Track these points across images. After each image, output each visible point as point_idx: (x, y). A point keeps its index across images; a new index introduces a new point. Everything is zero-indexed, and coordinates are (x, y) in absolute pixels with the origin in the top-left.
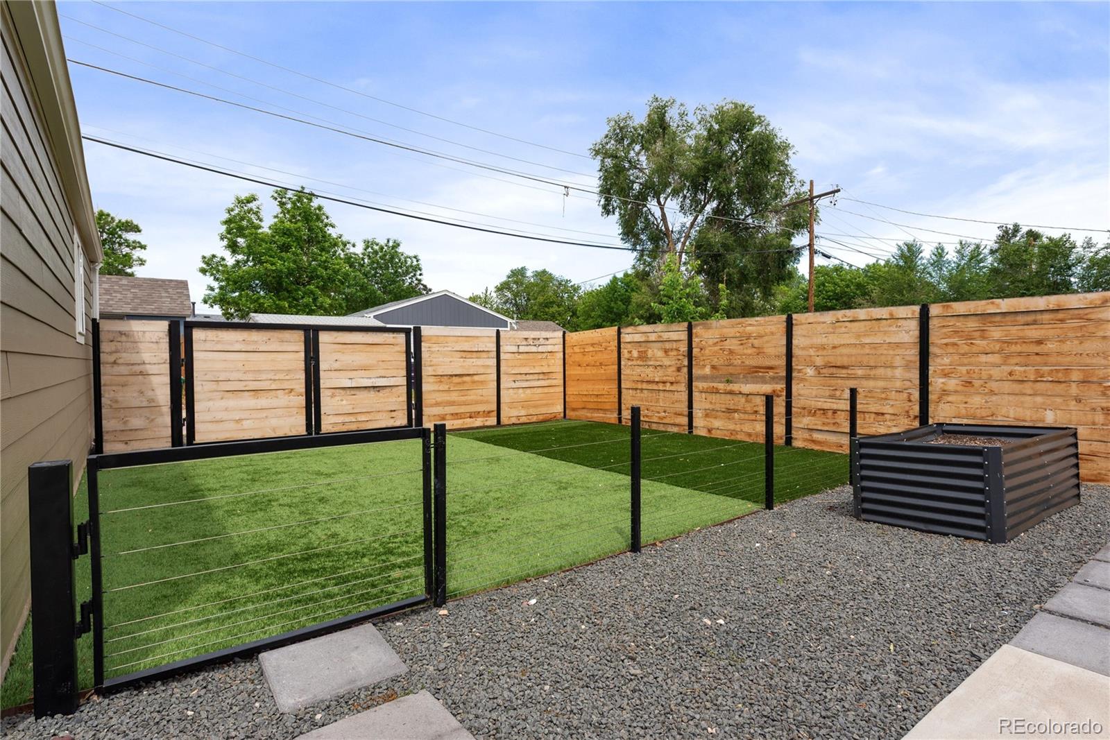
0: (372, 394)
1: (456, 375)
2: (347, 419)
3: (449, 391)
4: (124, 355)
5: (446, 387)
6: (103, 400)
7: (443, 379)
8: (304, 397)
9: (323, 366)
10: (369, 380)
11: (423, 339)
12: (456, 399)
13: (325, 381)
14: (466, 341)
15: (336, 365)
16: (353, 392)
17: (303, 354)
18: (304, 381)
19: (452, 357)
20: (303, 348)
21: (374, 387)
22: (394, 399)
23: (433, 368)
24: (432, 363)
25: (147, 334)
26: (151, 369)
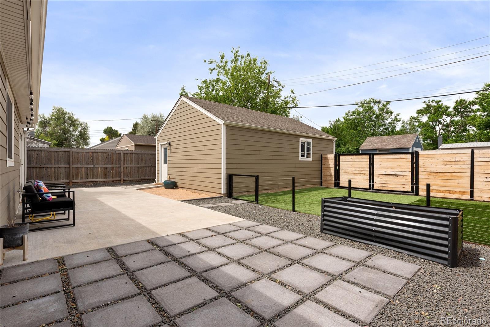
0: (395, 177)
1: (440, 172)
2: (384, 185)
3: (435, 179)
4: (326, 163)
5: (433, 177)
6: (323, 173)
7: (431, 174)
8: (368, 176)
9: (375, 166)
10: (393, 172)
11: (419, 156)
12: (440, 183)
13: (376, 171)
14: (447, 156)
15: (379, 166)
16: (387, 176)
17: (368, 163)
18: (368, 171)
19: (437, 164)
20: (368, 160)
21: (395, 175)
22: (404, 180)
23: (425, 168)
24: (424, 166)
25: (331, 158)
26: (331, 166)
